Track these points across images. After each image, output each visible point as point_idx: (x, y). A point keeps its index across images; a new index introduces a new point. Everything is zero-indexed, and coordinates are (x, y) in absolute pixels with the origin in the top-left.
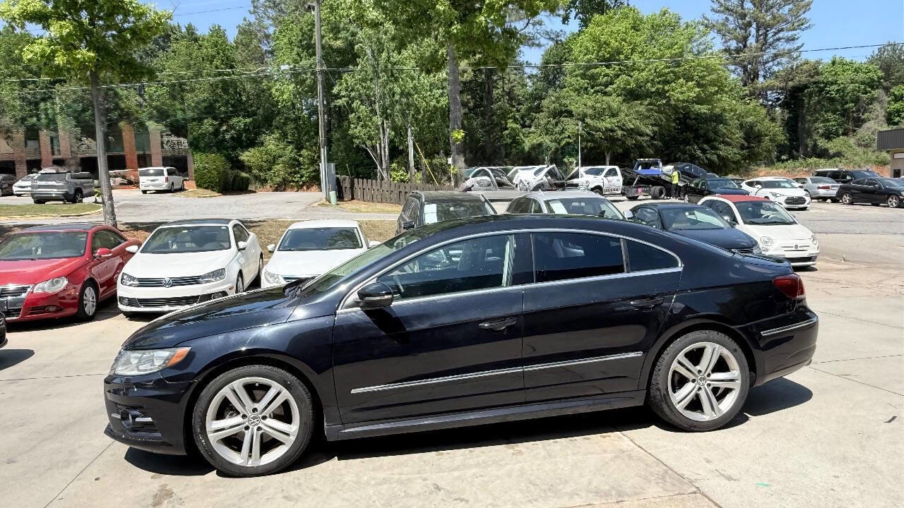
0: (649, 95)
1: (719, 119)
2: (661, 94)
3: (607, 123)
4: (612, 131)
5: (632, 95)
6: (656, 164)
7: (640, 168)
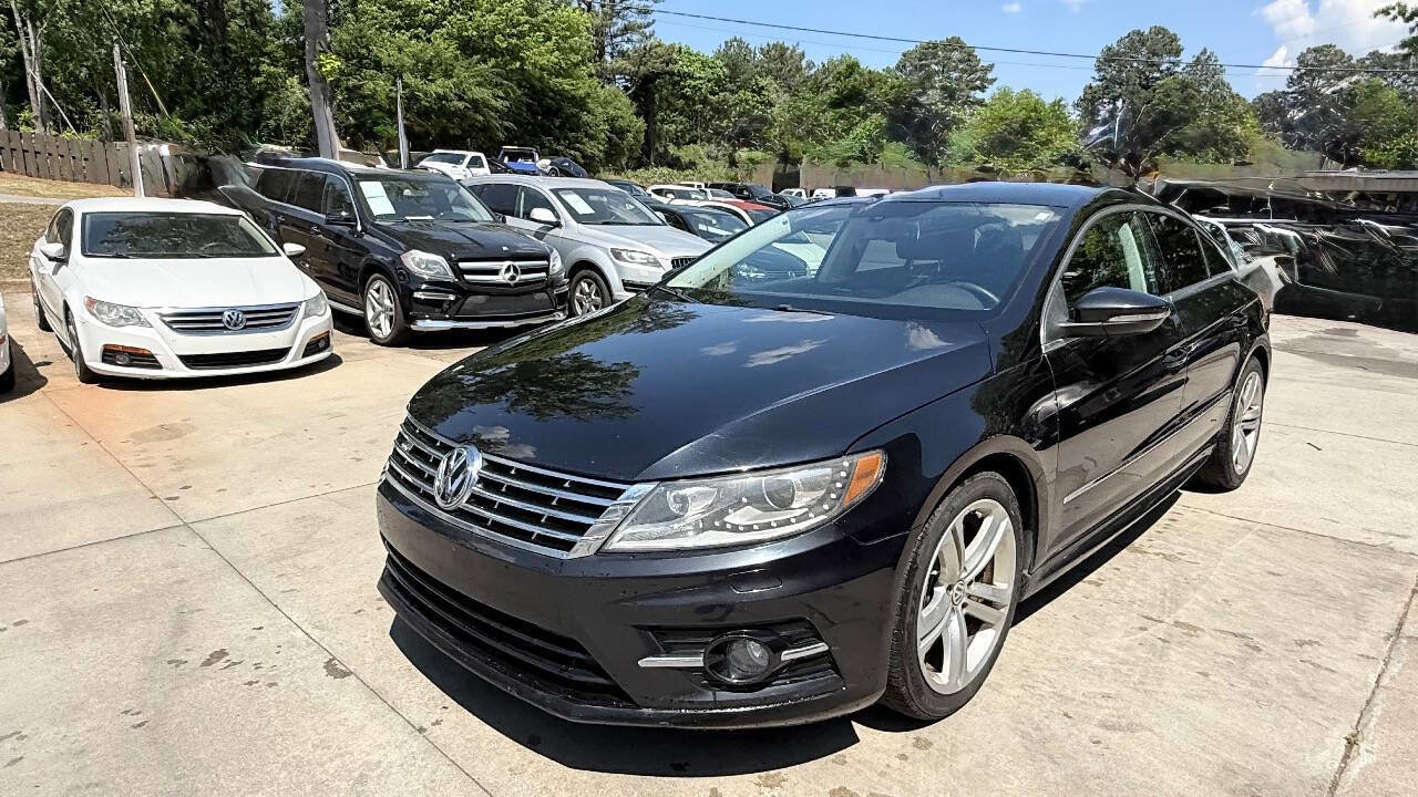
0: (494, 52)
1: (580, 103)
2: (514, 53)
3: (438, 86)
4: (445, 97)
5: (468, 47)
6: (531, 156)
7: (506, 159)
